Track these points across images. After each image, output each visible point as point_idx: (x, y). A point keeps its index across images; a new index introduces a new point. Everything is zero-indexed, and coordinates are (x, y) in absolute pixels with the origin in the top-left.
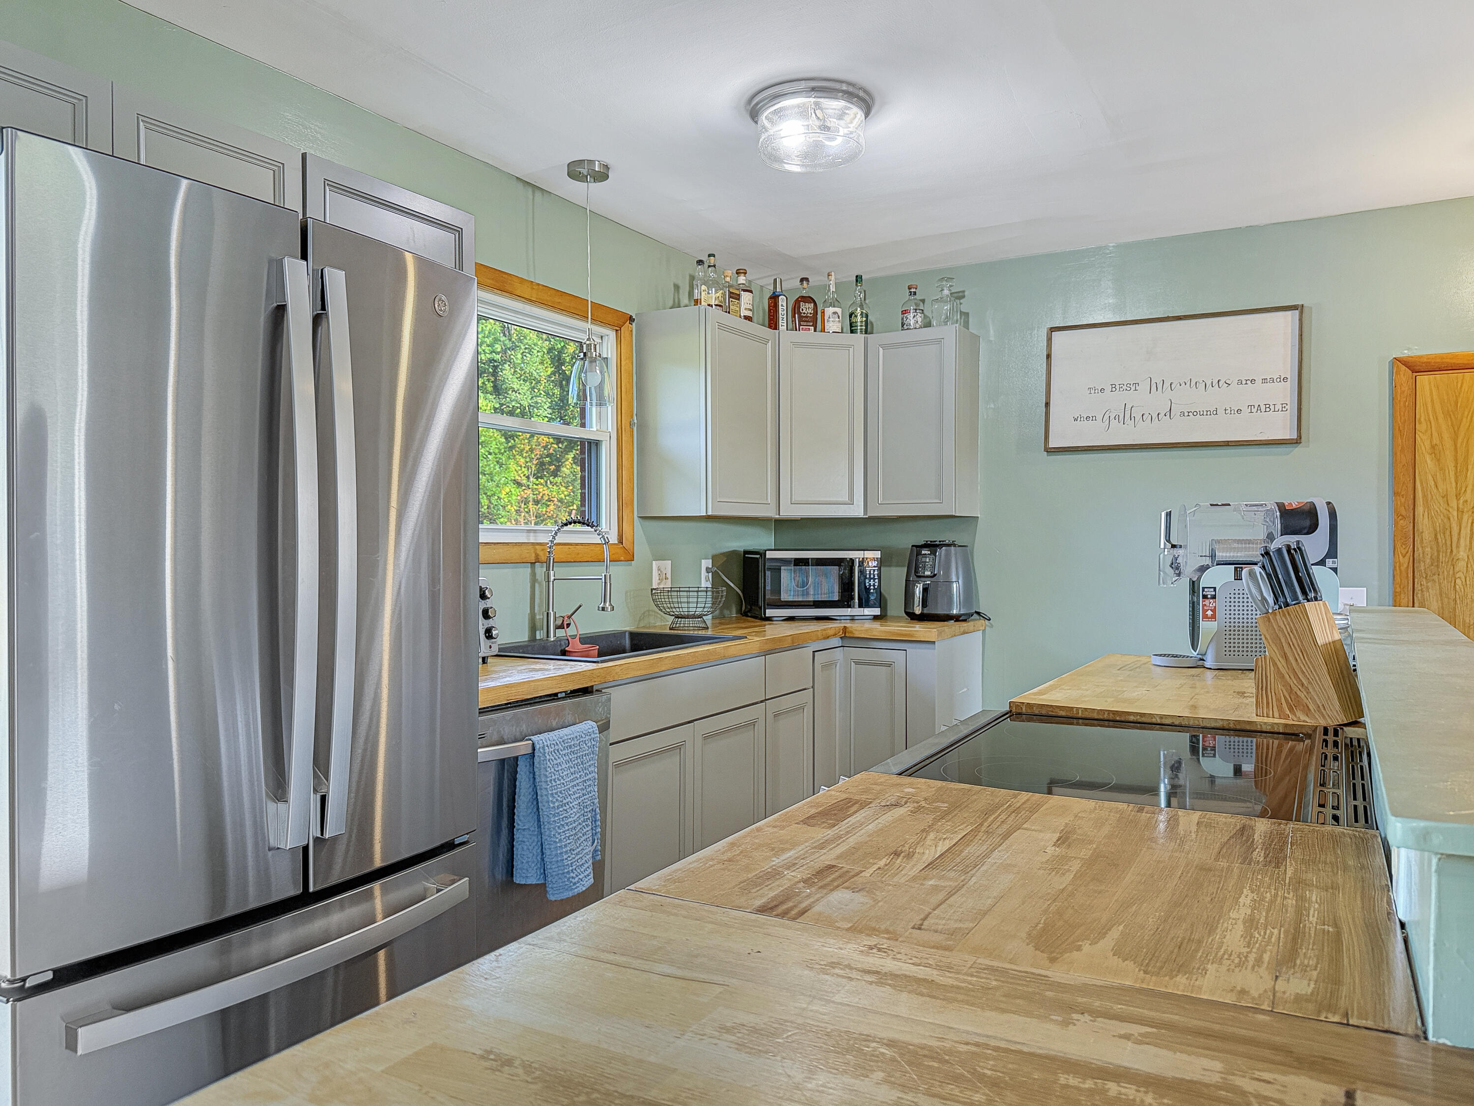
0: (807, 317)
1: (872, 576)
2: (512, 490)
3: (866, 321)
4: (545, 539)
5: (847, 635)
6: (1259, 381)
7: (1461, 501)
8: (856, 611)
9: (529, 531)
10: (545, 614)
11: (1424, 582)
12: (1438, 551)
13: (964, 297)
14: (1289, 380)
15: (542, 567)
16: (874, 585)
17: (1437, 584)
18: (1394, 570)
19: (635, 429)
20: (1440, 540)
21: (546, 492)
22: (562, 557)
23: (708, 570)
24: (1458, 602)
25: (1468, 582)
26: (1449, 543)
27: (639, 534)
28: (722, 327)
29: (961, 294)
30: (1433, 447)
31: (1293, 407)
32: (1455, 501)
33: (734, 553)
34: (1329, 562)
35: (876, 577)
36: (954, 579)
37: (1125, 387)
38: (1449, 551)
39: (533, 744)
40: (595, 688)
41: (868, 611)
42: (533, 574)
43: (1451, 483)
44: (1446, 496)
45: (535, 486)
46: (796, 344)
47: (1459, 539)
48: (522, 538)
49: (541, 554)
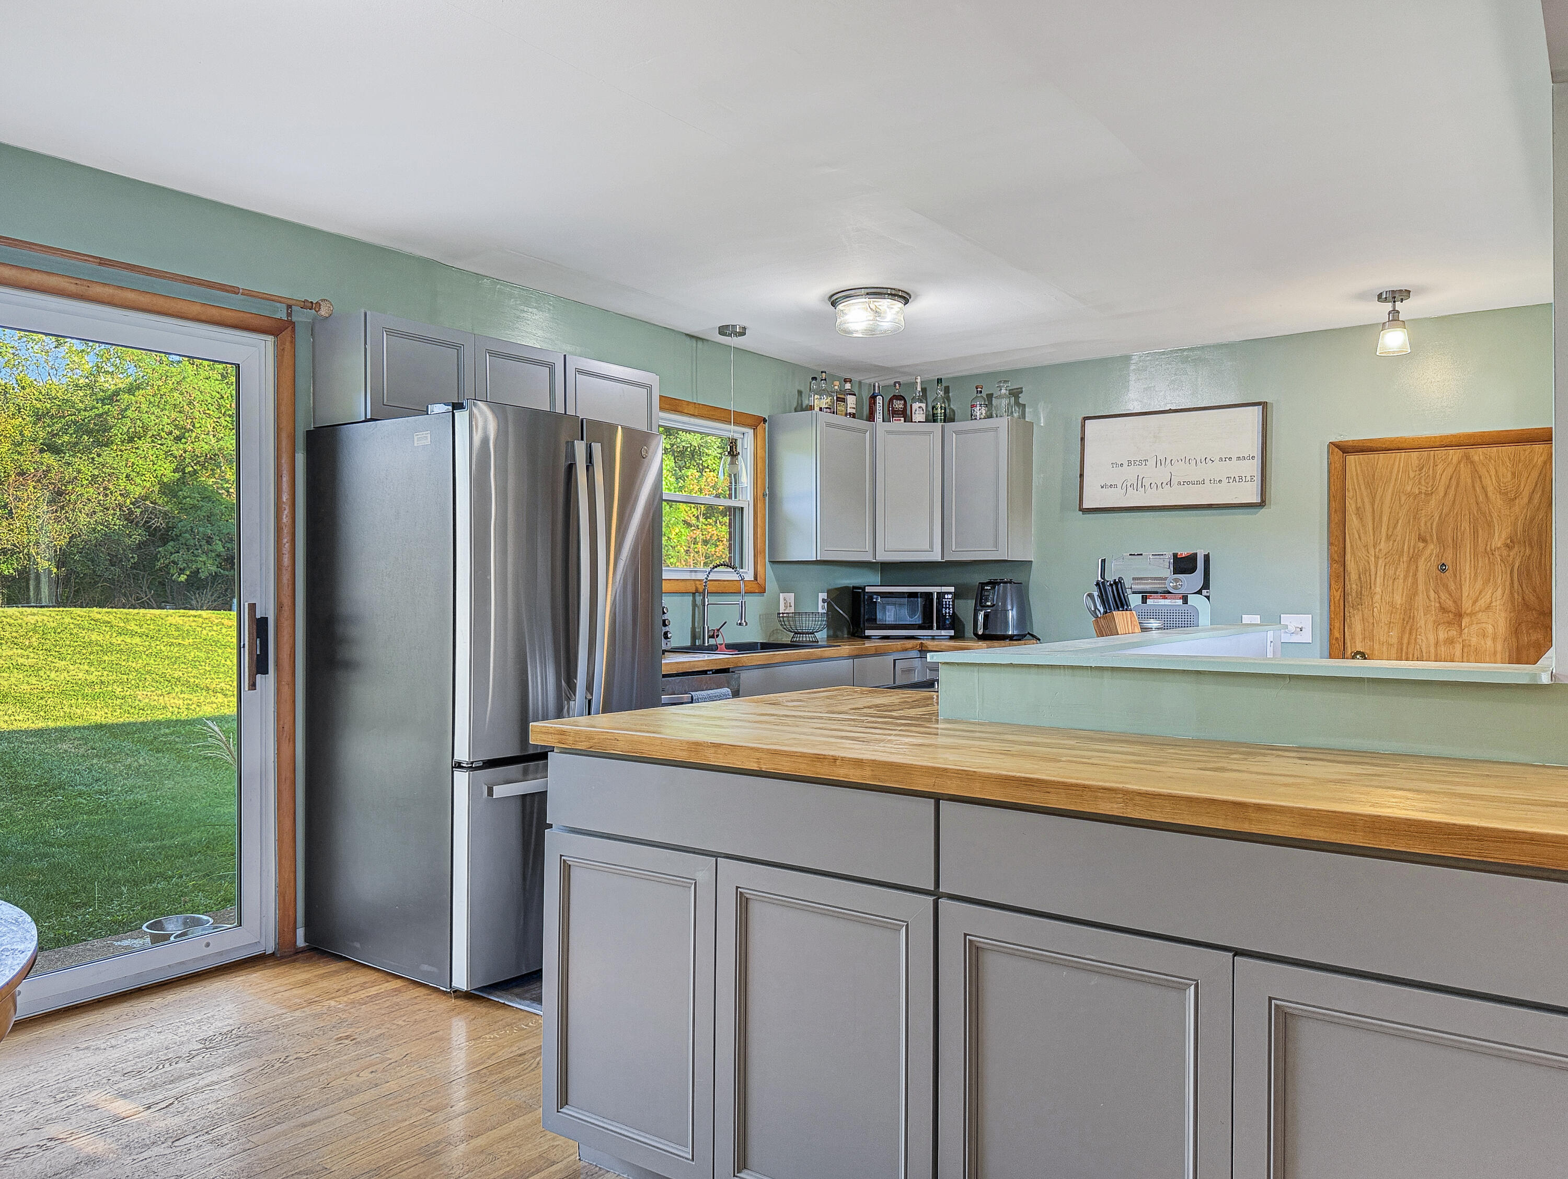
0: (898, 411)
1: (948, 606)
2: (682, 530)
3: (945, 413)
4: (702, 576)
5: (923, 649)
6: (1234, 459)
7: (1377, 550)
8: (935, 632)
9: (691, 571)
10: (702, 628)
11: (1351, 610)
12: (1361, 587)
13: (1022, 392)
14: (1256, 458)
15: (700, 596)
16: (949, 613)
17: (1361, 612)
18: (1330, 601)
19: (767, 498)
20: (1362, 579)
21: (715, 532)
22: (714, 590)
23: (824, 601)
24: (1375, 625)
25: (1382, 611)
26: (1368, 581)
27: (769, 575)
28: (829, 425)
29: (1019, 390)
30: (1358, 509)
31: (1258, 478)
32: (1372, 549)
33: (846, 588)
34: (1204, 592)
35: (951, 607)
36: (1009, 608)
37: (1138, 463)
38: (1369, 587)
39: (692, 696)
40: (731, 670)
41: (943, 633)
42: (694, 601)
43: (1370, 536)
44: (1366, 546)
45: (704, 527)
46: (888, 432)
47: (1376, 578)
48: (687, 576)
49: (699, 586)
